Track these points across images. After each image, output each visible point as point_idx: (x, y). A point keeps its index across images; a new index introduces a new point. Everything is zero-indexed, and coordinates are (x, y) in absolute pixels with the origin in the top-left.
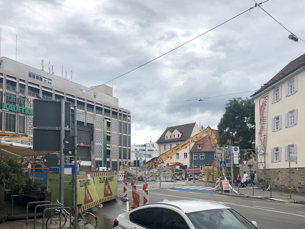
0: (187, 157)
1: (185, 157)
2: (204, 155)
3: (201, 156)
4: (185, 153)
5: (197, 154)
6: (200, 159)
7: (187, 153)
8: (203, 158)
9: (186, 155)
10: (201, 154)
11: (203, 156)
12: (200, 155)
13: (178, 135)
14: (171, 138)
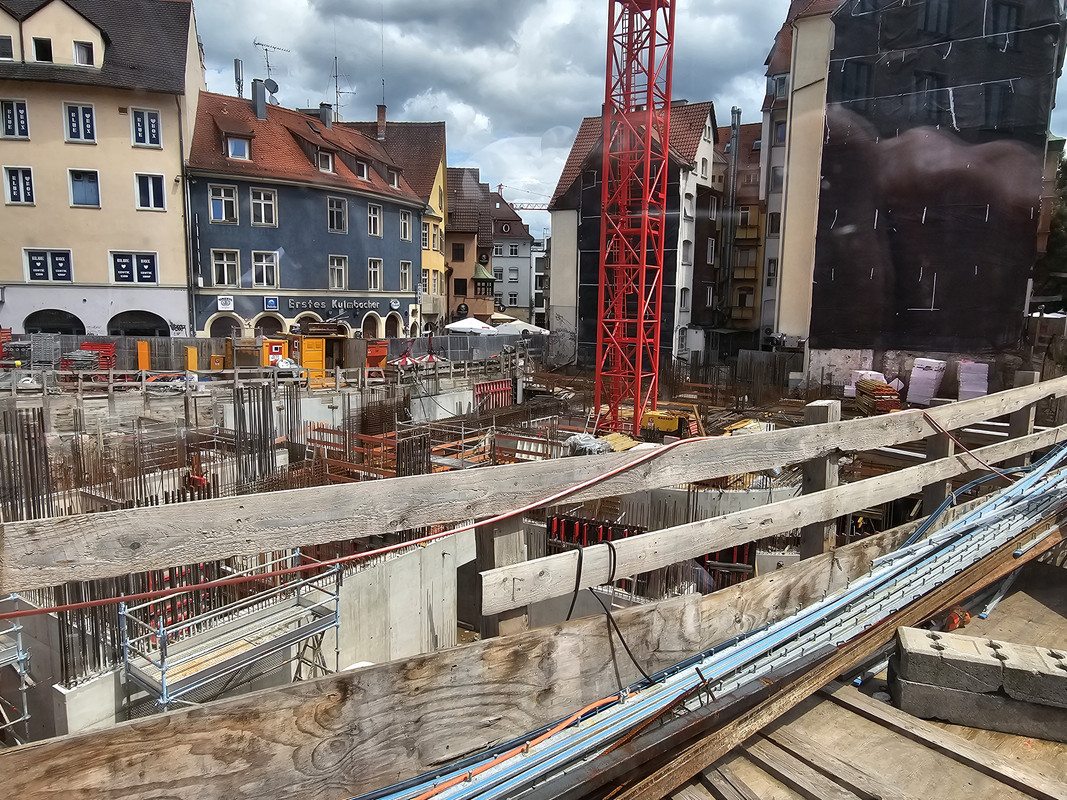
0: (159, 202)
1: (145, 202)
2: (274, 203)
3: (257, 207)
4: (143, 180)
5: (229, 193)
6: (252, 222)
7: (158, 181)
8: (269, 219)
9: (151, 189)
10: (257, 196)
11: (268, 207)
12: (252, 201)
13: (87, 49)
14: (16, 58)
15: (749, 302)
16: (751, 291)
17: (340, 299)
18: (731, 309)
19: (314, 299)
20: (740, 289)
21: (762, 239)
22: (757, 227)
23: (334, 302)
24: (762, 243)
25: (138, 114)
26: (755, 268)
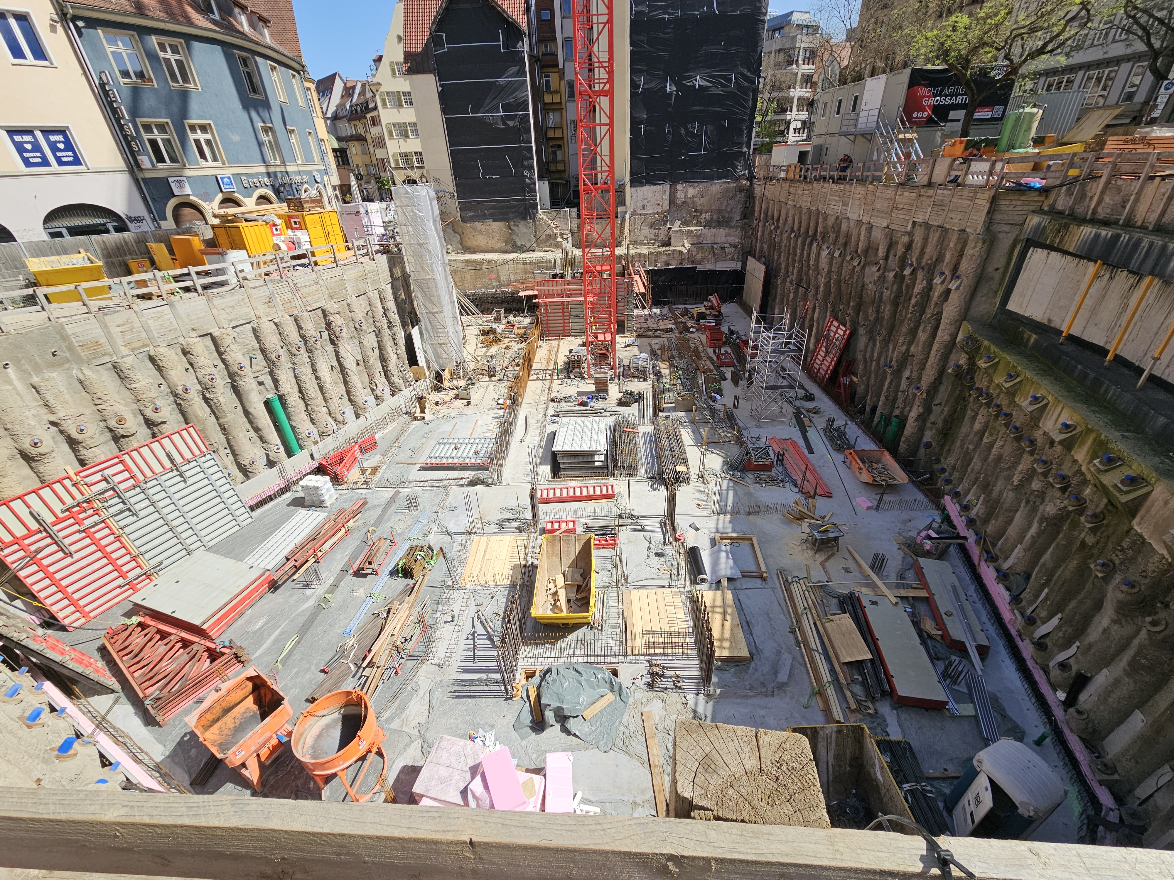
0: (39, 53)
2: (185, 58)
3: (168, 62)
6: (170, 83)
7: (23, 19)
15: (560, 155)
16: (560, 147)
19: (262, 174)
21: (563, 103)
22: (558, 92)
23: (279, 176)
24: (564, 106)
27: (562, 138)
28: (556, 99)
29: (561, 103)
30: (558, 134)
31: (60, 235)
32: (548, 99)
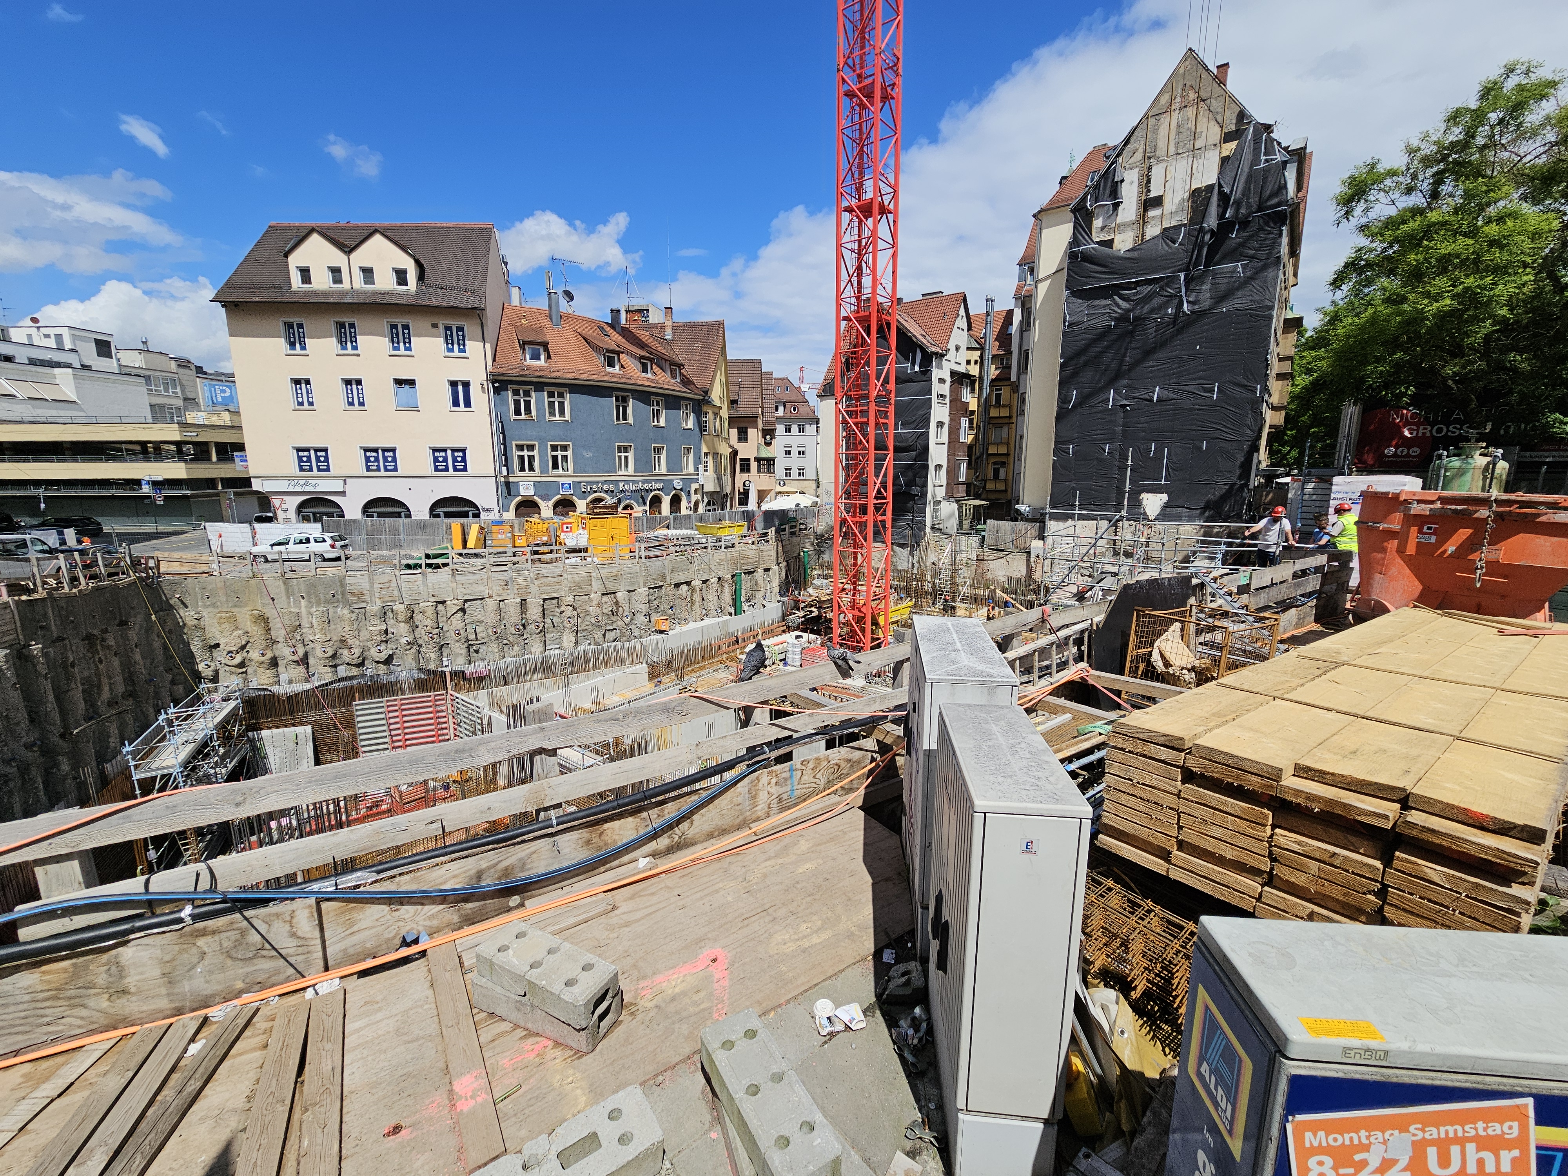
0: (468, 403)
2: (566, 400)
3: (551, 404)
5: (527, 394)
6: (548, 418)
8: (562, 414)
9: (460, 392)
10: (551, 395)
11: (561, 404)
12: (547, 400)
14: (346, 285)
15: (1002, 473)
16: (1003, 464)
17: (627, 482)
18: (985, 481)
19: (603, 482)
20: (994, 463)
21: (1014, 416)
22: (1010, 406)
23: (621, 484)
24: (1014, 420)
25: (448, 328)
26: (1008, 444)
27: (1008, 455)
28: (1005, 413)
29: (1010, 417)
30: (1003, 450)
31: (438, 516)
32: (994, 413)
